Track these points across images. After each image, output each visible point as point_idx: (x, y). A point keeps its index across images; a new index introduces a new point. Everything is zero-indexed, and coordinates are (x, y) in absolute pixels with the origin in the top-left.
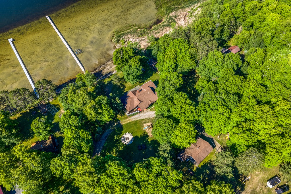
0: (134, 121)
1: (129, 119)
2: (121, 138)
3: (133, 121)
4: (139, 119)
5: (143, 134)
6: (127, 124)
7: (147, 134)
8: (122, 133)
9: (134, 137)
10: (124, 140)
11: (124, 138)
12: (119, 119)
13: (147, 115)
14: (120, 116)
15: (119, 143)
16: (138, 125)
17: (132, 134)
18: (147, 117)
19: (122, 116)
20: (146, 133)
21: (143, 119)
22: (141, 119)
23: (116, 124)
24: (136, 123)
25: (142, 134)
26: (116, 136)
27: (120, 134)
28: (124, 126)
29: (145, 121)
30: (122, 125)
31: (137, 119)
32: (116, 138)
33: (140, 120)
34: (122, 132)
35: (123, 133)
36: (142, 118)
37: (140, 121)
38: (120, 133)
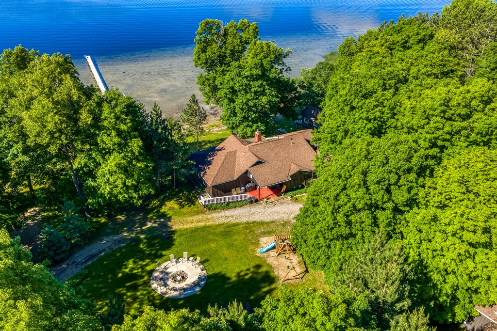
0: (223, 224)
1: (209, 216)
2: (153, 271)
3: (219, 225)
4: (244, 220)
5: (252, 270)
6: (196, 230)
7: (267, 272)
8: (161, 256)
9: (209, 277)
10: (161, 279)
11: (164, 272)
12: (170, 213)
13: (279, 213)
14: (176, 206)
15: (135, 288)
16: (236, 237)
17: (206, 264)
18: (276, 217)
19: (182, 206)
20: (264, 269)
21: (262, 223)
22: (253, 222)
23: (149, 225)
24: (228, 231)
25: (248, 270)
26: (135, 262)
27: (156, 257)
28: (182, 235)
29: (268, 228)
30: (174, 232)
31: (237, 221)
32: (132, 269)
33: (248, 223)
34: (164, 253)
35: (164, 258)
36: (257, 218)
37: (246, 228)
38: (156, 253)
